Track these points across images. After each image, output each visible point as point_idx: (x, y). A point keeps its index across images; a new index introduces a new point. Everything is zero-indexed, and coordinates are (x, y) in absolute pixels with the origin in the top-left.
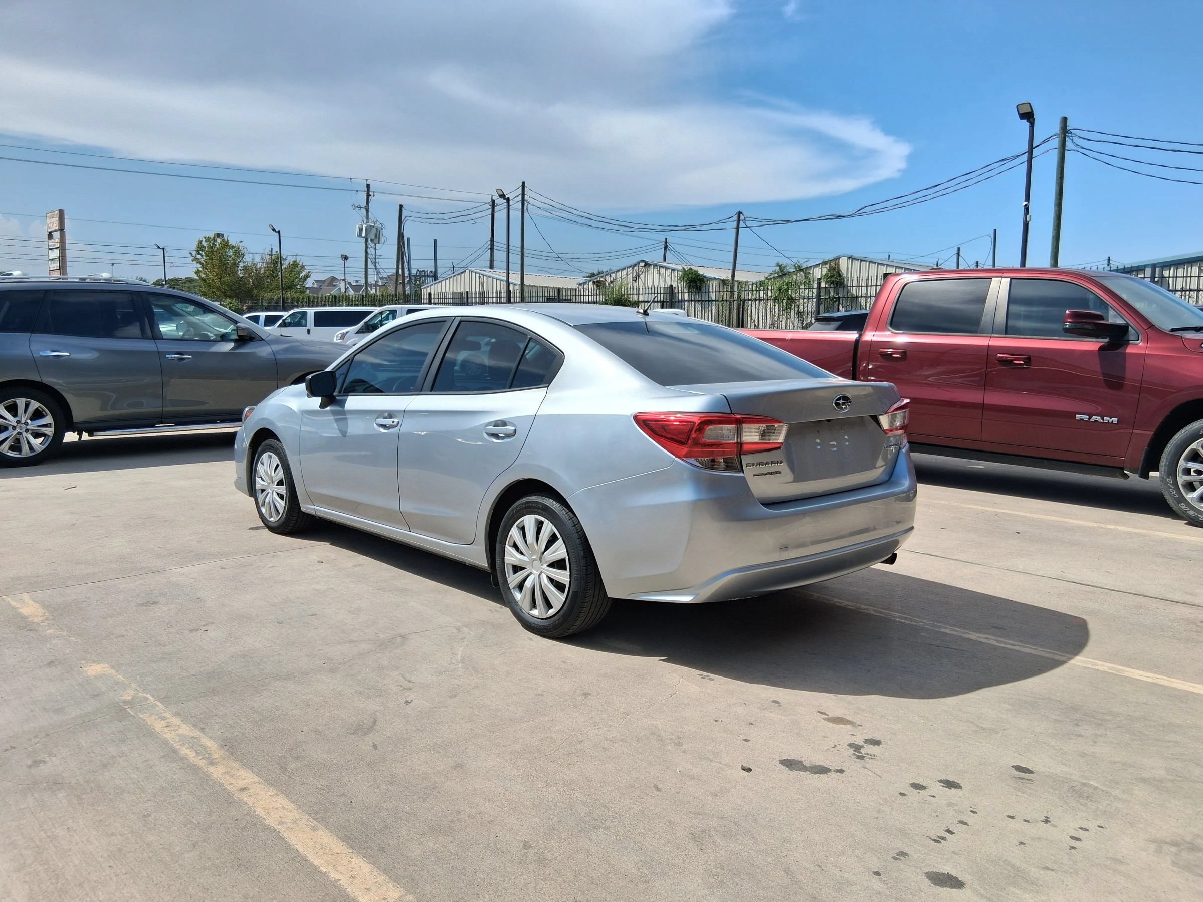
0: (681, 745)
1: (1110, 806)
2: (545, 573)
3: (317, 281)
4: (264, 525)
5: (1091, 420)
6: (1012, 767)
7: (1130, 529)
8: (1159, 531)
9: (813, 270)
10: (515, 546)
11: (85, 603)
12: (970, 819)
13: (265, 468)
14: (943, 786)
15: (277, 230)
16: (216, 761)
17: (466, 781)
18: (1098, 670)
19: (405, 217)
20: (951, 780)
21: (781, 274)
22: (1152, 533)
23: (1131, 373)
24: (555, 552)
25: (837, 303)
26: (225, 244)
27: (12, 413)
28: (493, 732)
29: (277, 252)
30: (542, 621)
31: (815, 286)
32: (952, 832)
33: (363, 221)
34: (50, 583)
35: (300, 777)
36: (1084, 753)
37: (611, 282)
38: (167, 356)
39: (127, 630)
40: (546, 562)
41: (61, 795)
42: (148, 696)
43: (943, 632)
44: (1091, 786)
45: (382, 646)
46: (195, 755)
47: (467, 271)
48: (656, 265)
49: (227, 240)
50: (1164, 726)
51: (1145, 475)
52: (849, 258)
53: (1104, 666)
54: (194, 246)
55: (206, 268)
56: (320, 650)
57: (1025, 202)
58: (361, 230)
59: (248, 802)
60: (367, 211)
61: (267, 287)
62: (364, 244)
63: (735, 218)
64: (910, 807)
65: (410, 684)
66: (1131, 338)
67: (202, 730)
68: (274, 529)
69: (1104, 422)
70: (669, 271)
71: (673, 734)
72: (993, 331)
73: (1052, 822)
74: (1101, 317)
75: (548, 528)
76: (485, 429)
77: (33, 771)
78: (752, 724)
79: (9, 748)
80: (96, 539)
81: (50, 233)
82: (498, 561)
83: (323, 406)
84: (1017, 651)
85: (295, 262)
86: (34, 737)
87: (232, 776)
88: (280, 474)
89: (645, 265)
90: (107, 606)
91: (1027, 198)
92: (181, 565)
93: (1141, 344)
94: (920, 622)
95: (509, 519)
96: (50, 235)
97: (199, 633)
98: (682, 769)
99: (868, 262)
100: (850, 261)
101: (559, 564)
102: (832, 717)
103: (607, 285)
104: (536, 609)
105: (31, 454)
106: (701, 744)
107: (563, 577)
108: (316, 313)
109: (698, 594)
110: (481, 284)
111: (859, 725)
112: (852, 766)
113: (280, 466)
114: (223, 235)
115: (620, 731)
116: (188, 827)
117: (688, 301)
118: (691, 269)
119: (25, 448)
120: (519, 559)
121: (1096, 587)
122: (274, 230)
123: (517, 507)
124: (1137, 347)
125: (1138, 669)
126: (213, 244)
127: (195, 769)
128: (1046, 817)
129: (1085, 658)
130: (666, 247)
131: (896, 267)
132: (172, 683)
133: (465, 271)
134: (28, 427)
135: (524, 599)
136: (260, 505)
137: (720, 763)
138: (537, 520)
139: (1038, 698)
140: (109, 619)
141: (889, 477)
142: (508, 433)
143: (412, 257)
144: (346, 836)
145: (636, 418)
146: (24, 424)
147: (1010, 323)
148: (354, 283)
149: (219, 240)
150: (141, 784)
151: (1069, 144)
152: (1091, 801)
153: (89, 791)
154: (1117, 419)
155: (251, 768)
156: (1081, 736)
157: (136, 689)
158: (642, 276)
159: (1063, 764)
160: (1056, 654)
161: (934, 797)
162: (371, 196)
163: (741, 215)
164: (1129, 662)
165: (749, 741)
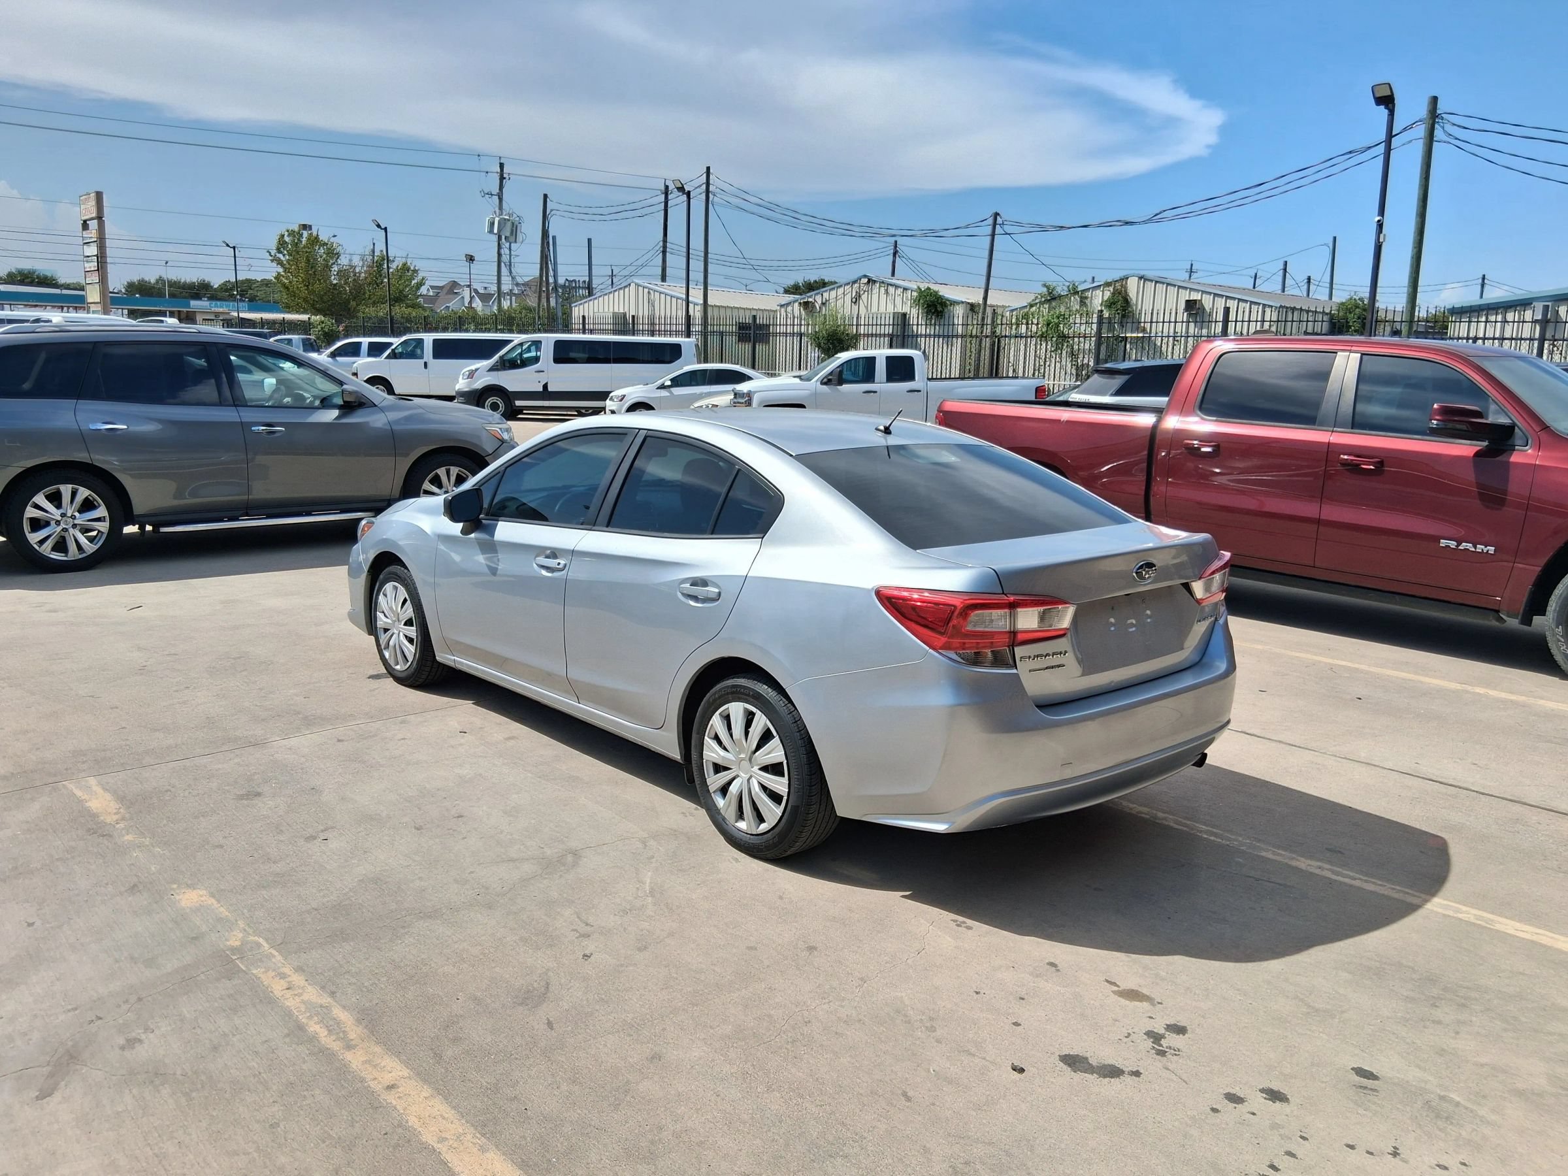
0: (935, 1031)
1: (1475, 1133)
2: (756, 778)
3: (432, 287)
4: (385, 672)
5: (1460, 548)
6: (1352, 1069)
7: (1503, 695)
8: (1542, 698)
9: (1092, 294)
10: (717, 738)
11: (169, 793)
12: (1300, 1149)
13: (389, 602)
14: (1265, 1098)
15: (383, 227)
16: (353, 1043)
17: (667, 1080)
18: (1461, 920)
19: (552, 210)
20: (1276, 1089)
21: (1049, 298)
22: (1532, 701)
23: (1516, 487)
24: (769, 753)
25: (1123, 343)
26: (315, 241)
27: (55, 503)
28: (697, 1005)
29: (382, 251)
30: (752, 837)
31: (1095, 320)
32: (1277, 1168)
33: (495, 212)
34: (122, 761)
35: (460, 1070)
36: (1443, 1050)
37: (823, 304)
38: (253, 428)
39: (225, 837)
40: (759, 765)
41: (165, 1091)
42: (261, 940)
43: (1262, 857)
44: (1451, 1101)
45: (550, 866)
46: (326, 1033)
47: (633, 285)
48: (883, 282)
49: (317, 235)
50: (1545, 1010)
51: (1527, 621)
52: (1141, 278)
53: (1469, 914)
54: (273, 245)
55: (289, 272)
56: (472, 872)
57: (1379, 215)
58: (492, 224)
59: (398, 1107)
60: (501, 199)
61: (369, 298)
62: (496, 244)
63: (990, 221)
64: (1224, 1129)
65: (589, 929)
66: (1518, 442)
67: (333, 994)
68: (402, 680)
69: (1477, 550)
70: (900, 291)
71: (923, 1014)
72: (1336, 423)
73: (1402, 1156)
74: (1479, 414)
75: (761, 721)
76: (680, 588)
77: (127, 1054)
78: (1023, 999)
79: (94, 1018)
80: (175, 691)
81: (85, 221)
82: (694, 756)
83: (465, 532)
84: (1359, 888)
85: (405, 264)
86: (124, 1002)
87: (375, 1066)
88: (409, 611)
89: (869, 282)
90: (197, 798)
91: (1382, 212)
92: (286, 735)
93: (1530, 451)
94: (1234, 840)
95: (709, 704)
96: (85, 226)
97: (318, 842)
98: (937, 1069)
99: (1165, 285)
100: (1142, 282)
101: (774, 769)
102: (1125, 990)
103: (818, 308)
104: (743, 819)
105: (80, 557)
106: (959, 1029)
107: (780, 785)
108: (435, 341)
109: (954, 823)
110: (651, 303)
111: (1159, 1003)
112: (1151, 1065)
113: (409, 602)
114: (310, 227)
115: (855, 1007)
116: (327, 1143)
117: (926, 336)
118: (929, 289)
119: (72, 547)
120: (723, 757)
121: (1460, 788)
122: (379, 226)
123: (720, 690)
124: (1524, 455)
125: (1511, 918)
126: (299, 240)
127: (326, 1055)
128: (1394, 1148)
129: (1445, 900)
130: (895, 254)
131: (1203, 292)
132: (289, 921)
133: (630, 285)
134: (76, 522)
135: (729, 806)
136: (383, 647)
137: (984, 1059)
138: (746, 710)
139: (1385, 963)
140: (201, 818)
141: (1200, 657)
142: (710, 596)
143: (559, 261)
144: (523, 1161)
145: (878, 593)
146: (71, 517)
147: (1360, 407)
148: (481, 291)
149: (305, 234)
150: (263, 1077)
151: (1439, 133)
152: (1452, 1123)
153: (200, 1086)
154: (1493, 548)
155: (398, 1054)
156: (1439, 1022)
157: (245, 930)
158: (864, 297)
159: (1419, 1067)
160: (1408, 893)
161: (1254, 1114)
162: (505, 178)
163: (998, 217)
164: (1504, 907)
165: (1020, 1025)
